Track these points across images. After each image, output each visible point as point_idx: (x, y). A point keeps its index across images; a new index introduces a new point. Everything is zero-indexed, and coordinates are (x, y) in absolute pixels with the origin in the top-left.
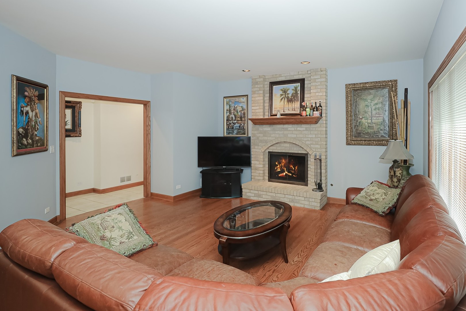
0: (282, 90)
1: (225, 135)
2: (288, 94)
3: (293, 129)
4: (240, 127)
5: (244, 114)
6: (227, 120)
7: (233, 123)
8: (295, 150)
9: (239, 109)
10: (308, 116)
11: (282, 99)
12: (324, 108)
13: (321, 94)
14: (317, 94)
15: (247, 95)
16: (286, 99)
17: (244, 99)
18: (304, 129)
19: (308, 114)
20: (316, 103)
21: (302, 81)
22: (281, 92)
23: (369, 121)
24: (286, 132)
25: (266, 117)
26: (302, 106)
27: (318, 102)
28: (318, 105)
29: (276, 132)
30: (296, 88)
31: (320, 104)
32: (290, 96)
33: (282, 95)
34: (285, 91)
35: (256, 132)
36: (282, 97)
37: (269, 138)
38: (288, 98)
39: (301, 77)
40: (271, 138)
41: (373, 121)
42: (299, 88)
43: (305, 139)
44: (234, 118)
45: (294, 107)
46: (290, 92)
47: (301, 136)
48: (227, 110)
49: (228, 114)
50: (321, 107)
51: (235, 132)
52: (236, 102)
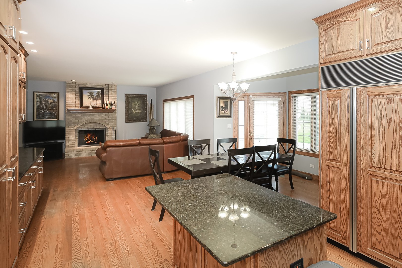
0: (89, 93)
1: (35, 119)
2: (94, 95)
3: (98, 115)
4: (51, 114)
5: (55, 105)
6: (38, 108)
7: (43, 111)
8: (98, 127)
9: (50, 101)
10: (109, 109)
11: (89, 98)
13: (114, 97)
14: (112, 97)
15: (59, 93)
16: (92, 98)
17: (56, 95)
18: (105, 115)
19: (109, 107)
20: (112, 102)
21: (102, 90)
22: (88, 94)
23: (136, 111)
24: (92, 117)
25: (78, 108)
26: (103, 103)
27: (113, 101)
28: (113, 103)
29: (86, 117)
30: (98, 93)
31: (114, 103)
32: (95, 96)
33: (88, 96)
34: (91, 94)
35: (69, 117)
36: (89, 97)
37: (80, 121)
38: (93, 98)
39: (101, 87)
40: (82, 121)
41: (138, 111)
42: (101, 93)
43: (105, 121)
44: (45, 108)
45: (98, 103)
46: (95, 95)
47: (103, 119)
48: (37, 102)
49: (39, 104)
50: (115, 104)
51: (46, 117)
52: (47, 97)
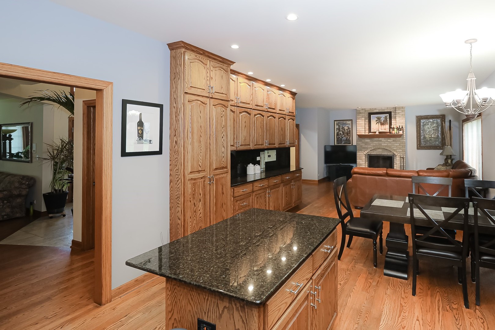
0: (377, 118)
1: (336, 144)
2: (381, 120)
3: (385, 141)
4: (346, 139)
5: (350, 131)
6: (338, 135)
7: (341, 137)
8: (385, 153)
9: (346, 128)
10: (396, 134)
11: (377, 123)
12: (404, 129)
13: (402, 121)
14: (400, 121)
15: (352, 120)
16: (380, 123)
17: (350, 122)
18: (392, 141)
19: (396, 132)
20: (400, 126)
21: (390, 113)
23: (430, 136)
24: (380, 143)
25: (367, 134)
26: (390, 127)
28: (401, 127)
29: (374, 143)
30: (386, 117)
32: (382, 121)
33: (376, 121)
34: (379, 119)
35: (360, 143)
36: (377, 122)
37: (369, 146)
38: (381, 122)
39: (389, 110)
40: (370, 146)
41: (432, 136)
42: (388, 117)
43: (393, 147)
44: (342, 134)
45: (385, 128)
46: (382, 119)
47: (390, 145)
48: (337, 129)
49: (338, 131)
50: (403, 128)
51: (343, 142)
52: (344, 124)
